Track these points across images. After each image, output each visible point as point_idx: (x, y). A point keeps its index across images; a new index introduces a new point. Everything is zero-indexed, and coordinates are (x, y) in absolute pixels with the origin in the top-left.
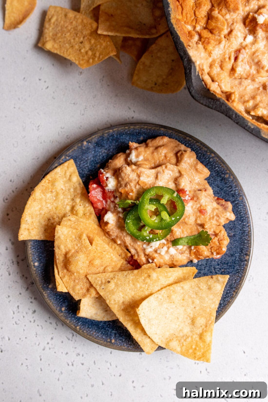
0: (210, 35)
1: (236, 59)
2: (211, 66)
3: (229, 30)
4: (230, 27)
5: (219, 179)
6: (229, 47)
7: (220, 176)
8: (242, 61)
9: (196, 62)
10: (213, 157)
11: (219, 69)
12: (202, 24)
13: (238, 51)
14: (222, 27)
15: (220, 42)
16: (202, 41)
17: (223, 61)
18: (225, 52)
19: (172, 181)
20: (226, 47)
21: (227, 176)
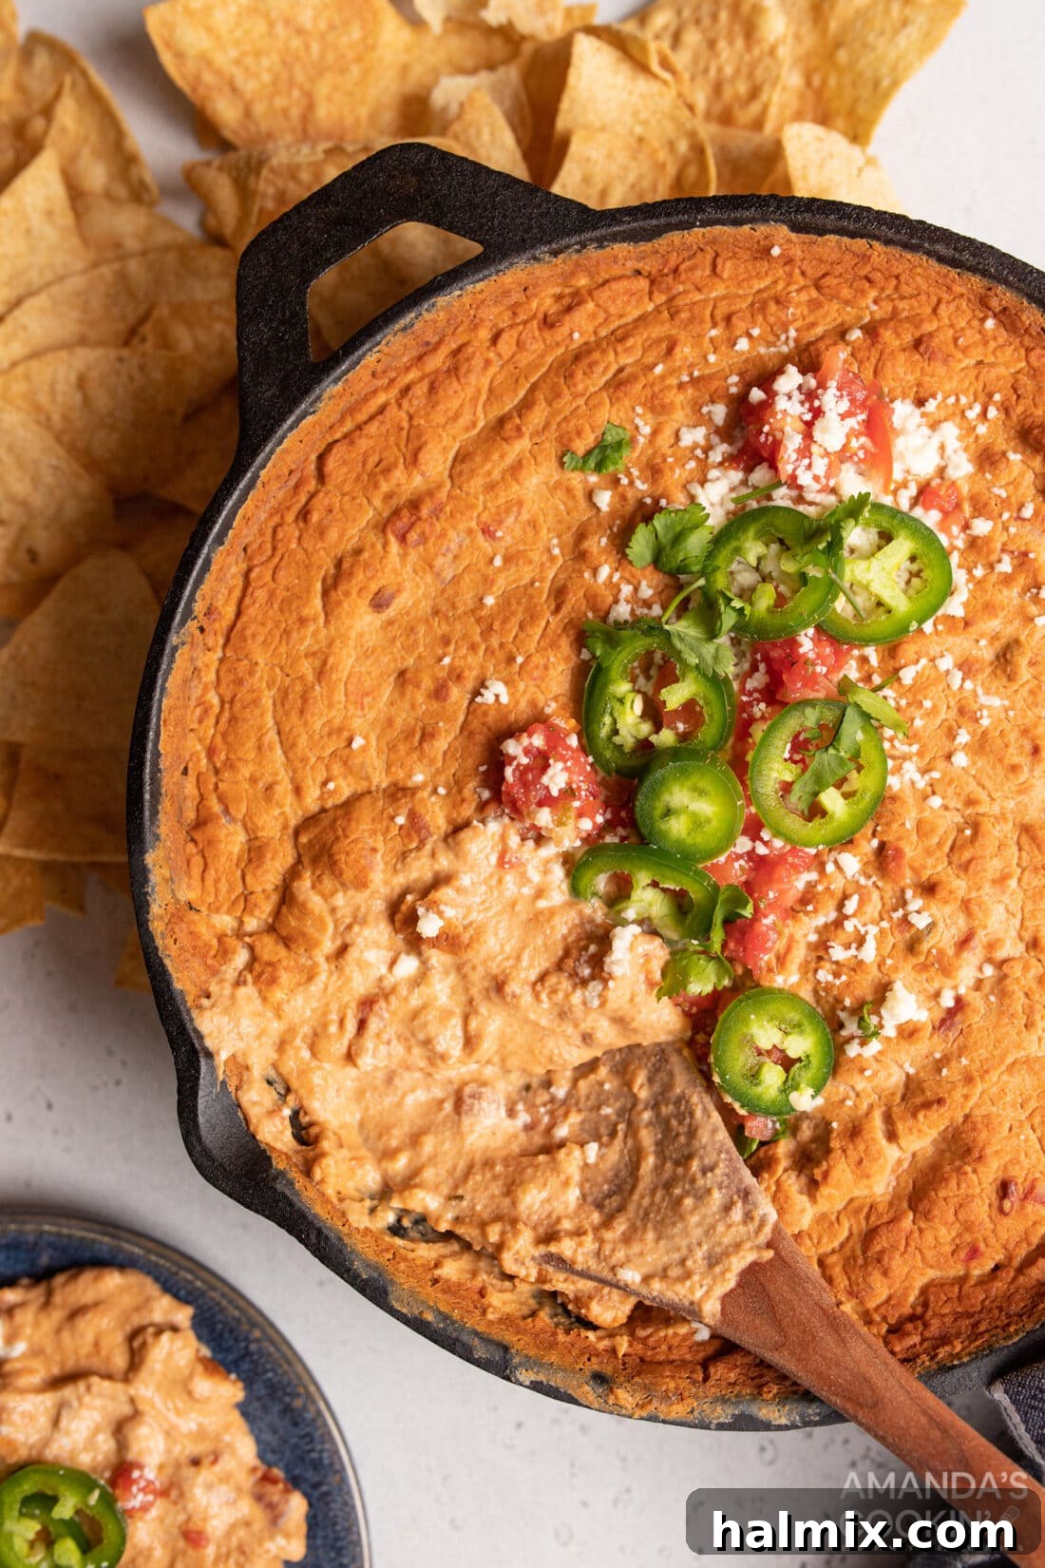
0: (283, 952)
1: (362, 1025)
2: (282, 1046)
3: (339, 942)
4: (342, 934)
5: (276, 1408)
6: (339, 989)
7: (280, 1400)
8: (378, 1035)
9: (218, 1053)
10: (257, 1341)
11: (306, 1054)
12: (264, 916)
13: (368, 1004)
14: (317, 935)
15: (310, 978)
16: (255, 973)
17: (319, 1030)
18: (327, 1005)
19: (109, 1430)
20: (330, 990)
21: (298, 1403)
